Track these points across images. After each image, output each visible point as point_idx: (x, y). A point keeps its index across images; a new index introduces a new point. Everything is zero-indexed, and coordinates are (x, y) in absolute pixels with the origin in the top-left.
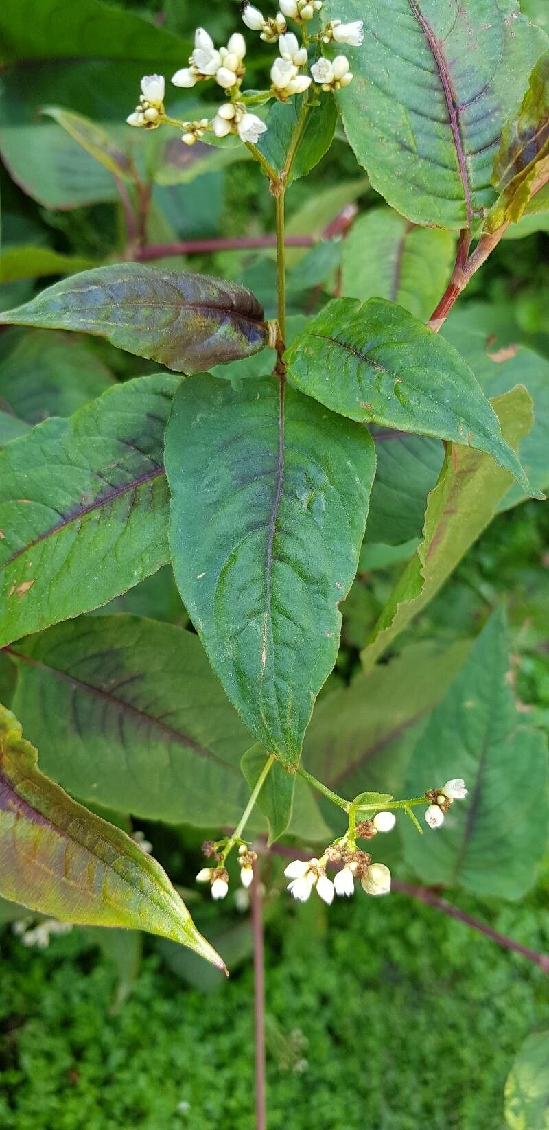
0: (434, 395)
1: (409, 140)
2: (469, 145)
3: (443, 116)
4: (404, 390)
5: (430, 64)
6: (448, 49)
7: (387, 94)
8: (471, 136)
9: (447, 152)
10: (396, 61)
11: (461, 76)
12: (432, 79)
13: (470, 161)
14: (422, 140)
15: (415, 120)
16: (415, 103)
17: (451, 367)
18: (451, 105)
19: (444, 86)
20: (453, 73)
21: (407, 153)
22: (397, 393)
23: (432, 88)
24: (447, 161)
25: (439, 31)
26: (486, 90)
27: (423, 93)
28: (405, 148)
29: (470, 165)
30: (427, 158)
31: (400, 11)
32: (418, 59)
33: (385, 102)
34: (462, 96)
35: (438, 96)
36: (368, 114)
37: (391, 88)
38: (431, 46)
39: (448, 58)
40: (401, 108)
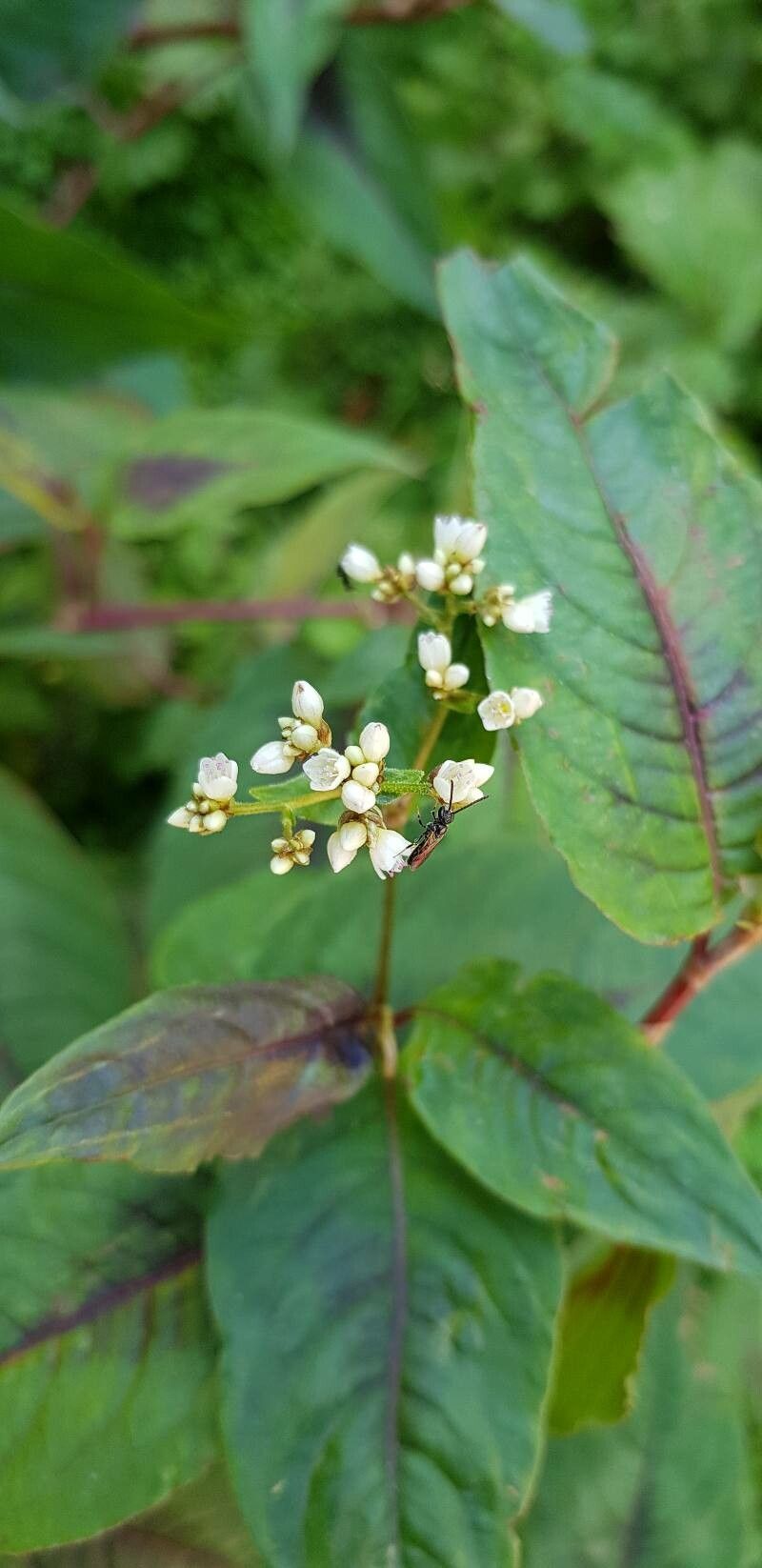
0: (664, 1168)
1: (627, 782)
2: (718, 775)
3: (675, 730)
4: (618, 1160)
5: (651, 638)
6: (679, 603)
7: (588, 701)
8: (721, 759)
9: (683, 791)
10: (597, 638)
11: (702, 652)
12: (653, 664)
13: (718, 799)
14: (647, 777)
15: (634, 742)
16: (631, 711)
17: (690, 1120)
18: (689, 709)
19: (674, 677)
20: (688, 646)
21: (624, 806)
22: (604, 1163)
23: (657, 681)
24: (685, 809)
25: (661, 570)
26: (741, 678)
27: (645, 692)
28: (621, 798)
29: (718, 809)
30: (652, 809)
31: (596, 535)
32: (633, 632)
33: (586, 717)
34: (704, 689)
35: (666, 695)
36: (560, 746)
37: (595, 689)
38: (650, 602)
39: (678, 620)
40: (610, 726)
